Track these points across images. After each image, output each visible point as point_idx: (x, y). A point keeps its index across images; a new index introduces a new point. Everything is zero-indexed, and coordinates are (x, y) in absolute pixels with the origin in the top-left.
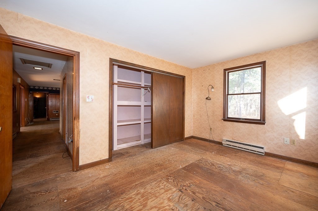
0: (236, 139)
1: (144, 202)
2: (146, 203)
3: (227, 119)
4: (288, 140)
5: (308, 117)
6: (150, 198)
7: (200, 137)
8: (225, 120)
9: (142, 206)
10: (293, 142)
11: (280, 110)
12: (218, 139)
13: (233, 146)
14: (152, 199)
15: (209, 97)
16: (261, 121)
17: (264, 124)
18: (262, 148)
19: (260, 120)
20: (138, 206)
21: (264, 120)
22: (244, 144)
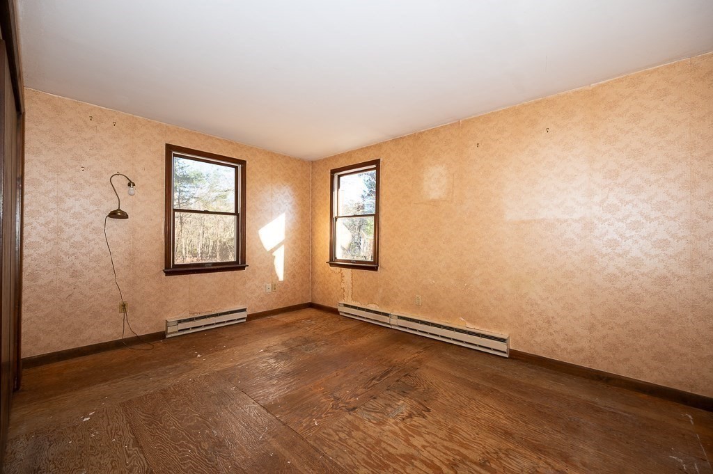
0: (196, 311)
1: (401, 459)
2: (402, 456)
3: (173, 270)
4: (269, 286)
5: (286, 252)
6: (384, 452)
7: (71, 347)
8: (168, 274)
9: (413, 461)
10: (274, 287)
11: (261, 244)
12: (148, 328)
13: (193, 328)
14: (389, 448)
15: (119, 209)
16: (239, 265)
17: (243, 268)
18: (244, 310)
19: (237, 262)
20: (416, 469)
21: (243, 261)
22: (216, 315)
